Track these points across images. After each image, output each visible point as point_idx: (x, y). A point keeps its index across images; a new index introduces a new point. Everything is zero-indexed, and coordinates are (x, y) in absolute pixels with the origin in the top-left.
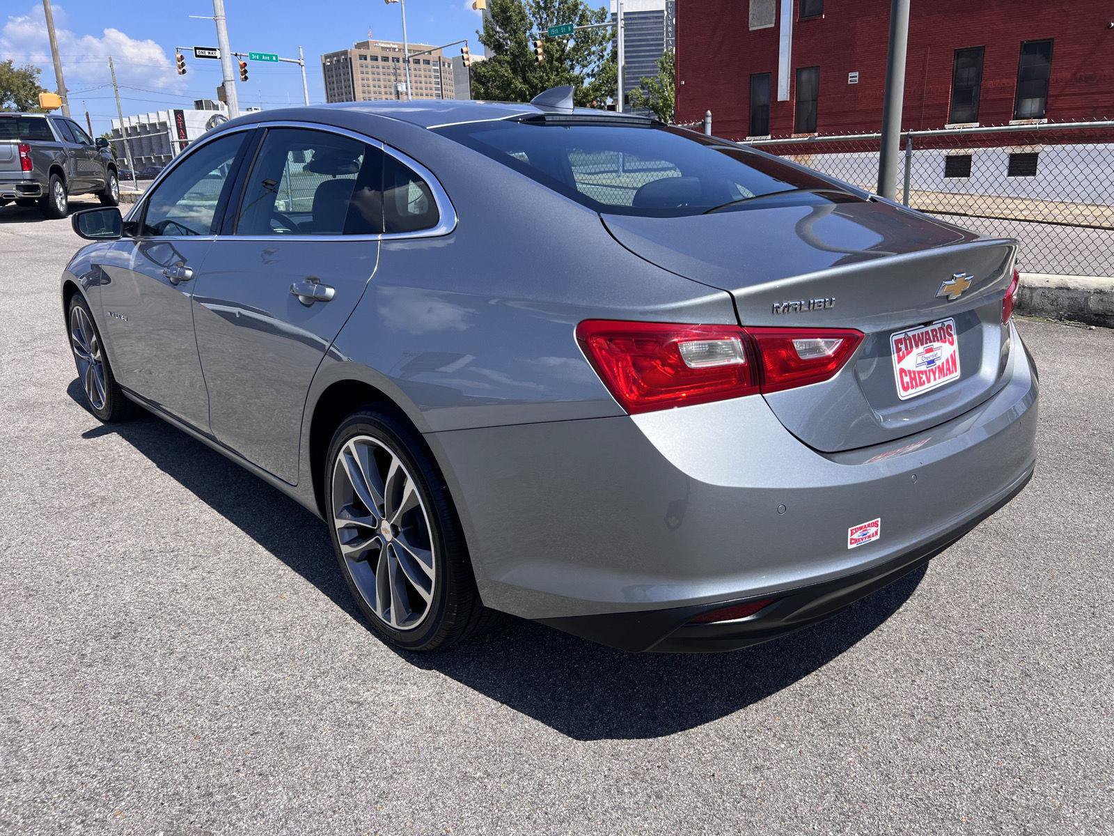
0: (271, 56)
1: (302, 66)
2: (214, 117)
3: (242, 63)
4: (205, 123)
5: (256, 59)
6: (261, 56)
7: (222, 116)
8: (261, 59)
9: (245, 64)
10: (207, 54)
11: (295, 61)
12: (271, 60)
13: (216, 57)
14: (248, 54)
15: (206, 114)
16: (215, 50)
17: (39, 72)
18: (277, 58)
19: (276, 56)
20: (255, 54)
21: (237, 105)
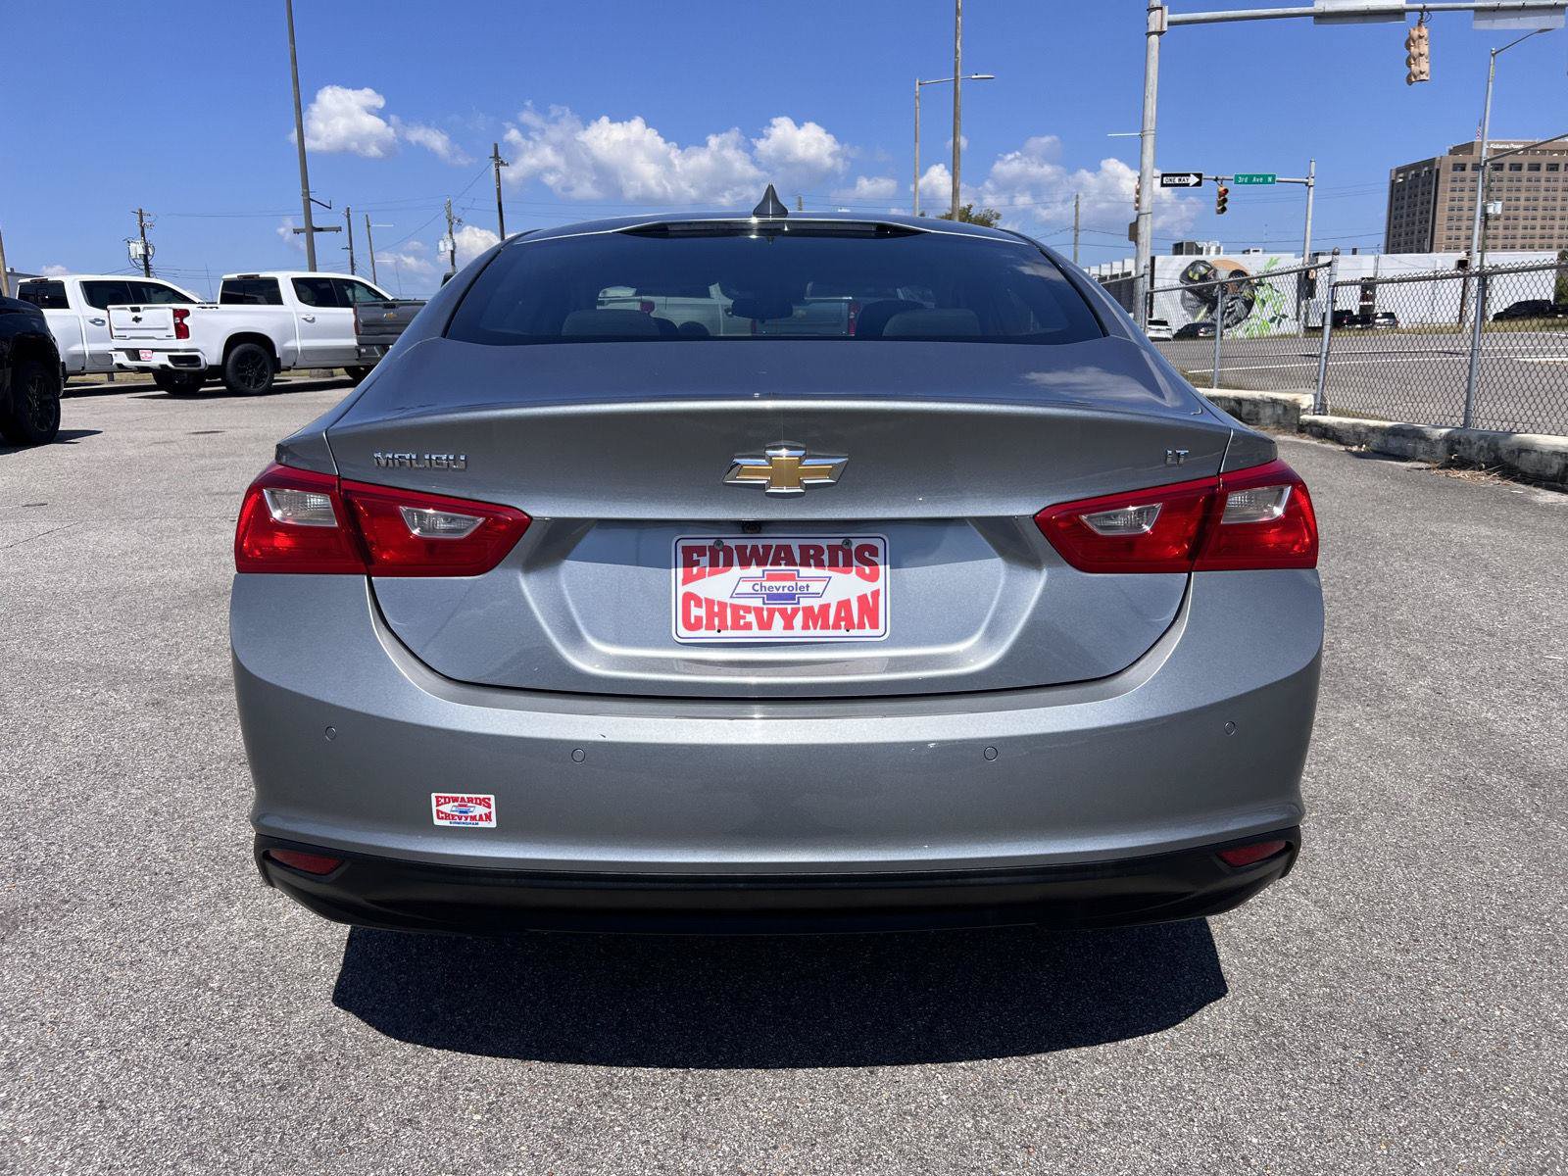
0: (1265, 177)
1: (1310, 187)
2: (1194, 264)
3: (1221, 189)
4: (1181, 272)
5: (1244, 183)
6: (1251, 177)
7: (1204, 262)
8: (1250, 182)
9: (1226, 191)
10: (1177, 182)
11: (1301, 180)
12: (1265, 182)
13: (1187, 185)
14: (1233, 177)
15: (1185, 260)
16: (1188, 175)
17: (998, 217)
18: (1274, 179)
19: (1274, 177)
20: (1242, 176)
21: (1149, 244)
